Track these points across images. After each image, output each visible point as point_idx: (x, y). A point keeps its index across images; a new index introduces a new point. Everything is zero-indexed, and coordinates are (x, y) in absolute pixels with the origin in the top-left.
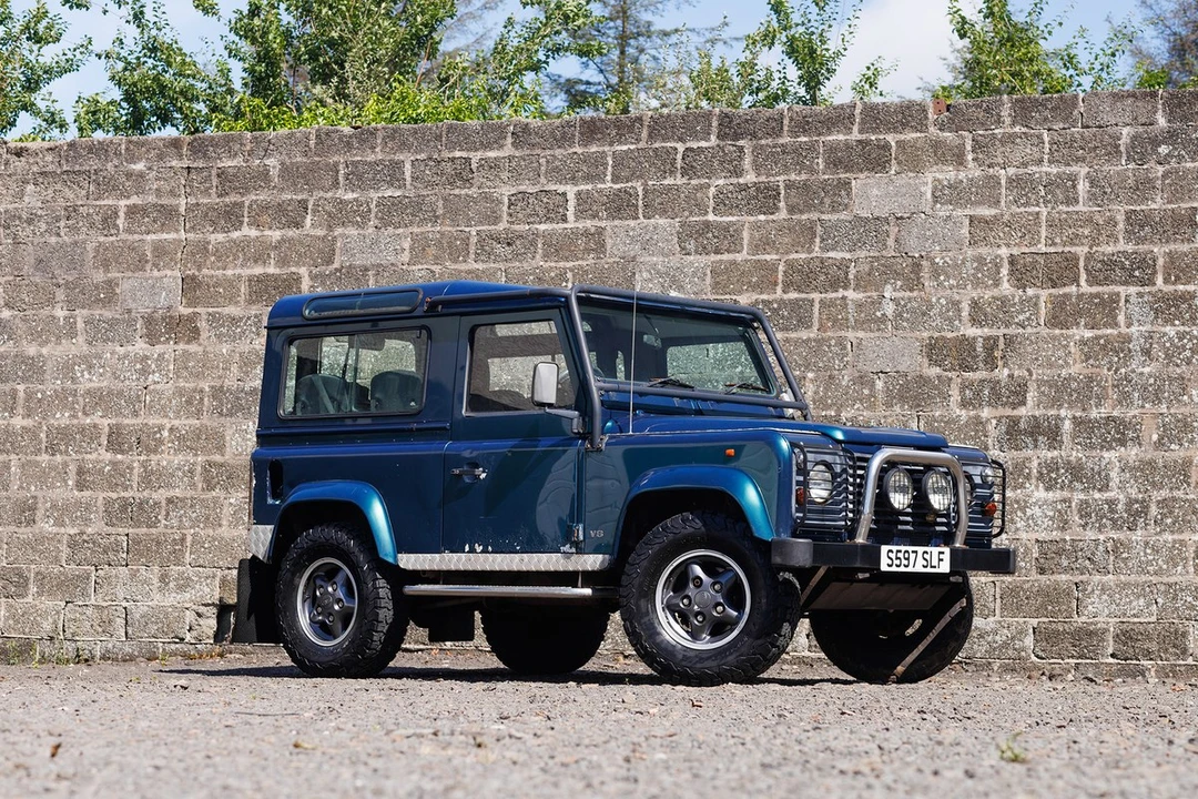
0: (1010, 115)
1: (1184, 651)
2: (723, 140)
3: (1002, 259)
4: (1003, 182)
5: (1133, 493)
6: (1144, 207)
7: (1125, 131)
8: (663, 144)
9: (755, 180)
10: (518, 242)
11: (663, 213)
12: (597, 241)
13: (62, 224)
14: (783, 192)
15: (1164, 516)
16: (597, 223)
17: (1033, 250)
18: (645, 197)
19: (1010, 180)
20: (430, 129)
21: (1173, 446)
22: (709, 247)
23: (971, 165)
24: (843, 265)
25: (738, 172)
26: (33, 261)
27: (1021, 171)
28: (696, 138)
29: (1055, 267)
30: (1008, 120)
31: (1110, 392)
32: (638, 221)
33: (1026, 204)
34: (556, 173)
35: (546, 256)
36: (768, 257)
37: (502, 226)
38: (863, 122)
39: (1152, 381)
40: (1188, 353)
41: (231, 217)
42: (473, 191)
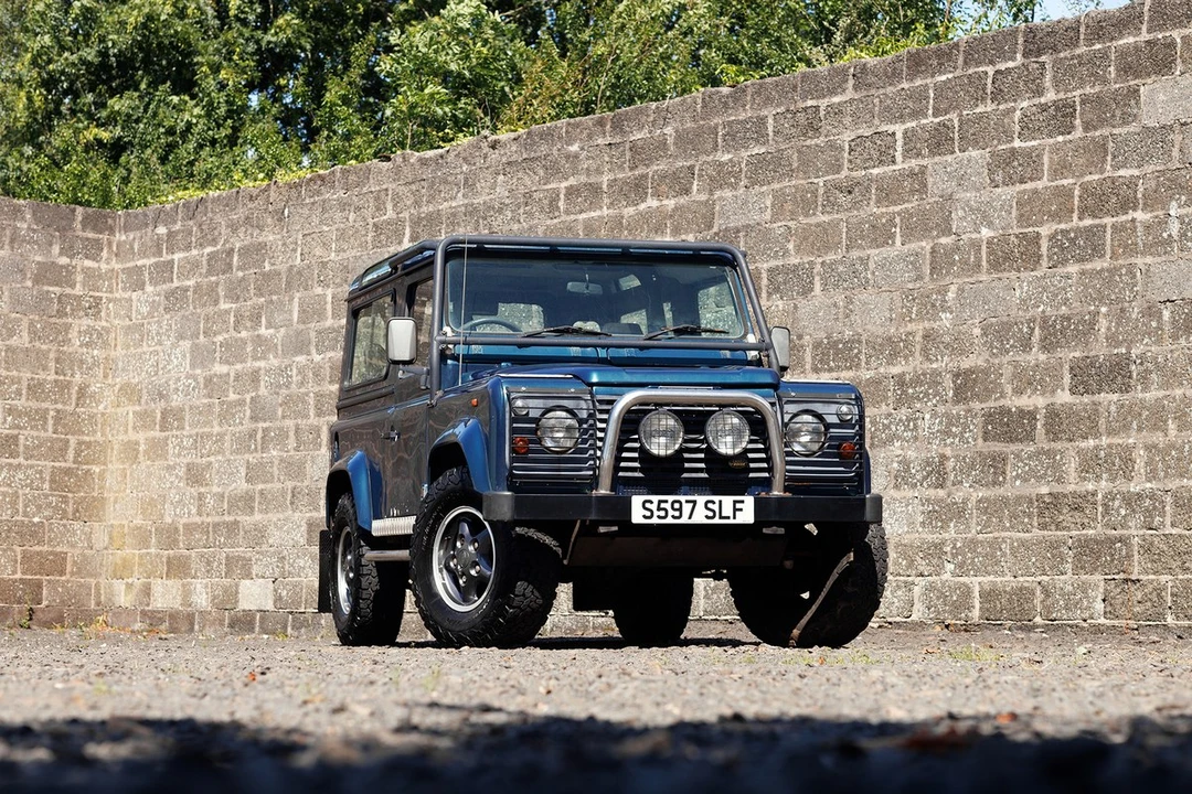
2: (1028, 58)
8: (976, 70)
9: (1055, 98)
10: (857, 190)
11: (976, 145)
12: (920, 181)
14: (1078, 108)
16: (920, 162)
18: (960, 128)
20: (790, 80)
22: (1014, 177)
24: (1132, 183)
25: (1040, 91)
28: (1002, 58)
32: (954, 156)
34: (887, 113)
35: (878, 201)
36: (1067, 182)
37: (843, 174)
38: (1151, 19)
41: (639, 189)
42: (821, 141)
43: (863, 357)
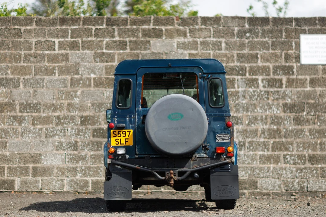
0: (201, 22)
1: (257, 188)
2: (108, 26)
4: (199, 43)
5: (241, 139)
6: (242, 52)
7: (236, 28)
8: (88, 27)
9: (119, 39)
10: (38, 57)
11: (88, 49)
12: (66, 58)
14: (128, 43)
15: (250, 146)
16: (66, 51)
18: (82, 44)
19: (201, 42)
20: (7, 19)
21: (252, 125)
22: (104, 60)
23: (189, 37)
25: (113, 37)
27: (204, 40)
28: (99, 25)
30: (200, 24)
31: (233, 108)
32: (80, 51)
33: (207, 50)
34: (51, 35)
35: (48, 62)
37: (32, 52)
38: (154, 22)
39: (246, 105)
40: (256, 97)
42: (22, 40)
43: (42, 109)
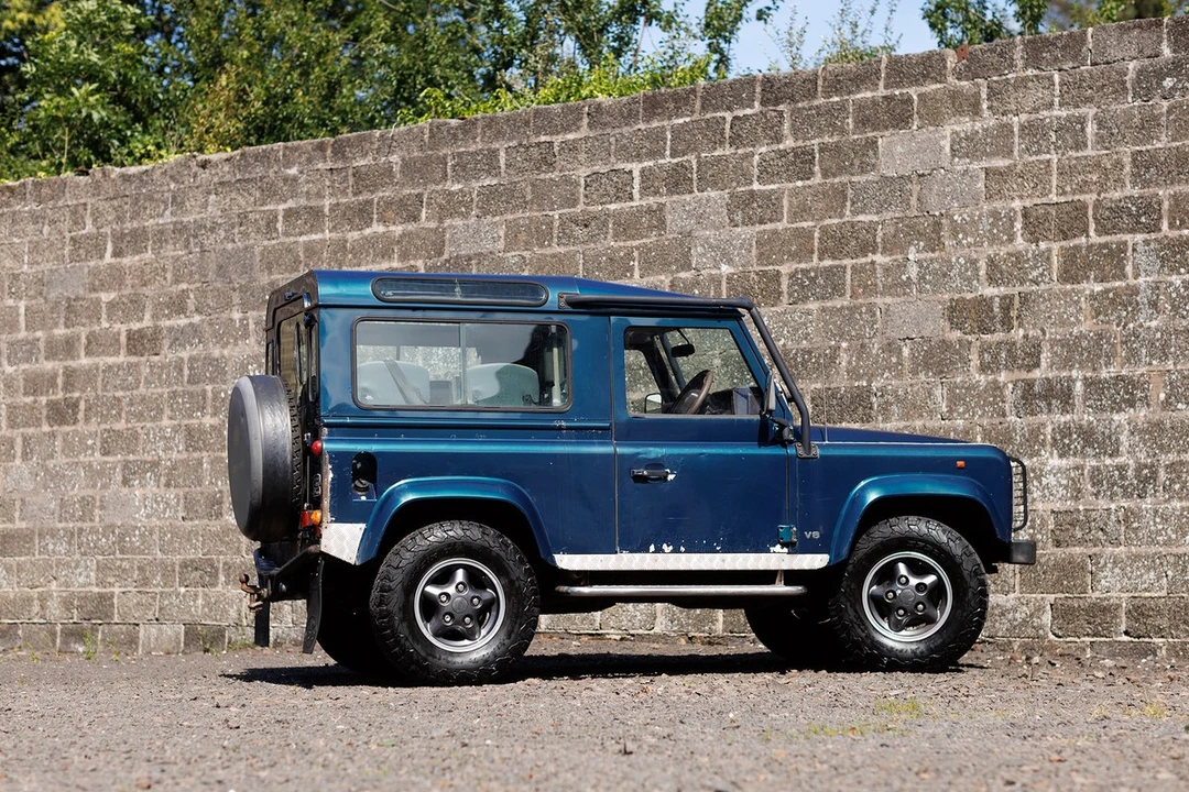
0: (1022, 58)
2: (766, 106)
3: (1015, 212)
4: (1016, 129)
5: (1143, 457)
6: (1149, 147)
7: (1131, 65)
8: (714, 115)
9: (793, 145)
10: (593, 224)
11: (715, 185)
12: (657, 216)
13: (236, 231)
14: (817, 156)
15: (1172, 481)
16: (658, 199)
17: (1045, 200)
18: (699, 169)
20: (520, 115)
21: (1180, 406)
22: (754, 217)
23: (986, 113)
24: (871, 228)
25: (778, 138)
26: (215, 267)
27: (1033, 116)
28: (742, 104)
29: (1066, 218)
30: (1020, 63)
31: (1119, 350)
32: (693, 195)
33: (1038, 152)
34: (624, 151)
35: (616, 236)
36: (805, 224)
37: (580, 207)
38: (888, 76)
39: (1159, 335)
41: (362, 214)
42: (555, 175)
